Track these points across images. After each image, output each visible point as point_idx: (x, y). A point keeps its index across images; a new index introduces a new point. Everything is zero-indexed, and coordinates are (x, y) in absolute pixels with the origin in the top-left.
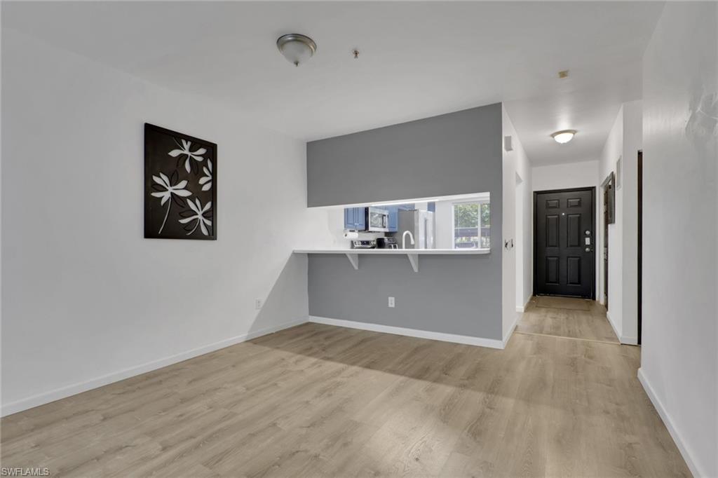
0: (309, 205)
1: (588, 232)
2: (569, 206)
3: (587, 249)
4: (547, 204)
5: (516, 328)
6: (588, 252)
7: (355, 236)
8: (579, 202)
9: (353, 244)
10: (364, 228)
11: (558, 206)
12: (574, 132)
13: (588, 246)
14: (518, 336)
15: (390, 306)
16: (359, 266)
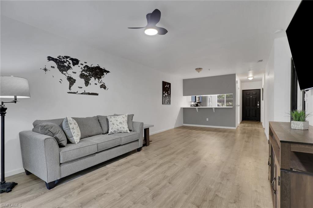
0: (183, 96)
1: (258, 102)
2: (253, 94)
3: (258, 107)
4: (246, 94)
5: (238, 126)
6: (258, 108)
7: (193, 103)
8: (256, 93)
9: (191, 105)
10: (195, 101)
11: (249, 94)
12: (253, 77)
13: (258, 106)
14: (238, 128)
15: (207, 120)
16: (198, 111)
